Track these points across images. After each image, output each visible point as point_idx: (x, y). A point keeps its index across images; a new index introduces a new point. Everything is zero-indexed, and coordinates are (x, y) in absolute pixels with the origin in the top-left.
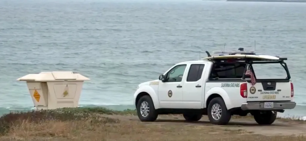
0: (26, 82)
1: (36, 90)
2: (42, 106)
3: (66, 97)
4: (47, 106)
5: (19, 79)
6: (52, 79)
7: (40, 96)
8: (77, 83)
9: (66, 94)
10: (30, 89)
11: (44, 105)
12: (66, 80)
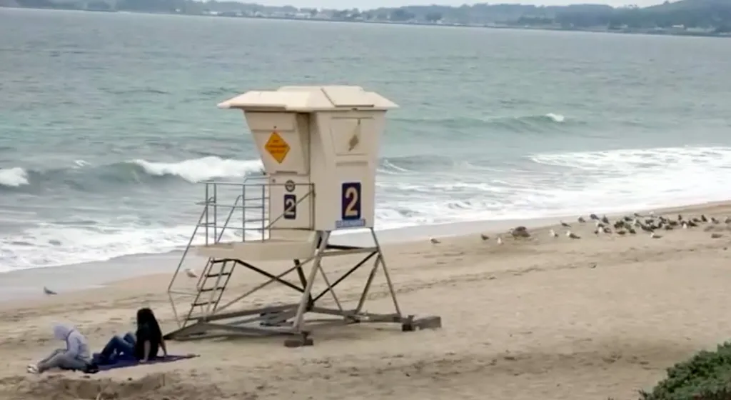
0: (241, 112)
1: (275, 133)
2: (294, 173)
3: (353, 151)
4: (308, 173)
5: (227, 103)
6: (326, 105)
7: (289, 148)
8: (375, 116)
9: (354, 142)
10: (254, 131)
11: (301, 170)
12: (355, 109)
